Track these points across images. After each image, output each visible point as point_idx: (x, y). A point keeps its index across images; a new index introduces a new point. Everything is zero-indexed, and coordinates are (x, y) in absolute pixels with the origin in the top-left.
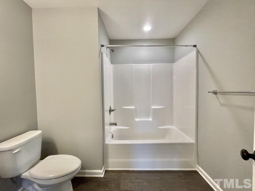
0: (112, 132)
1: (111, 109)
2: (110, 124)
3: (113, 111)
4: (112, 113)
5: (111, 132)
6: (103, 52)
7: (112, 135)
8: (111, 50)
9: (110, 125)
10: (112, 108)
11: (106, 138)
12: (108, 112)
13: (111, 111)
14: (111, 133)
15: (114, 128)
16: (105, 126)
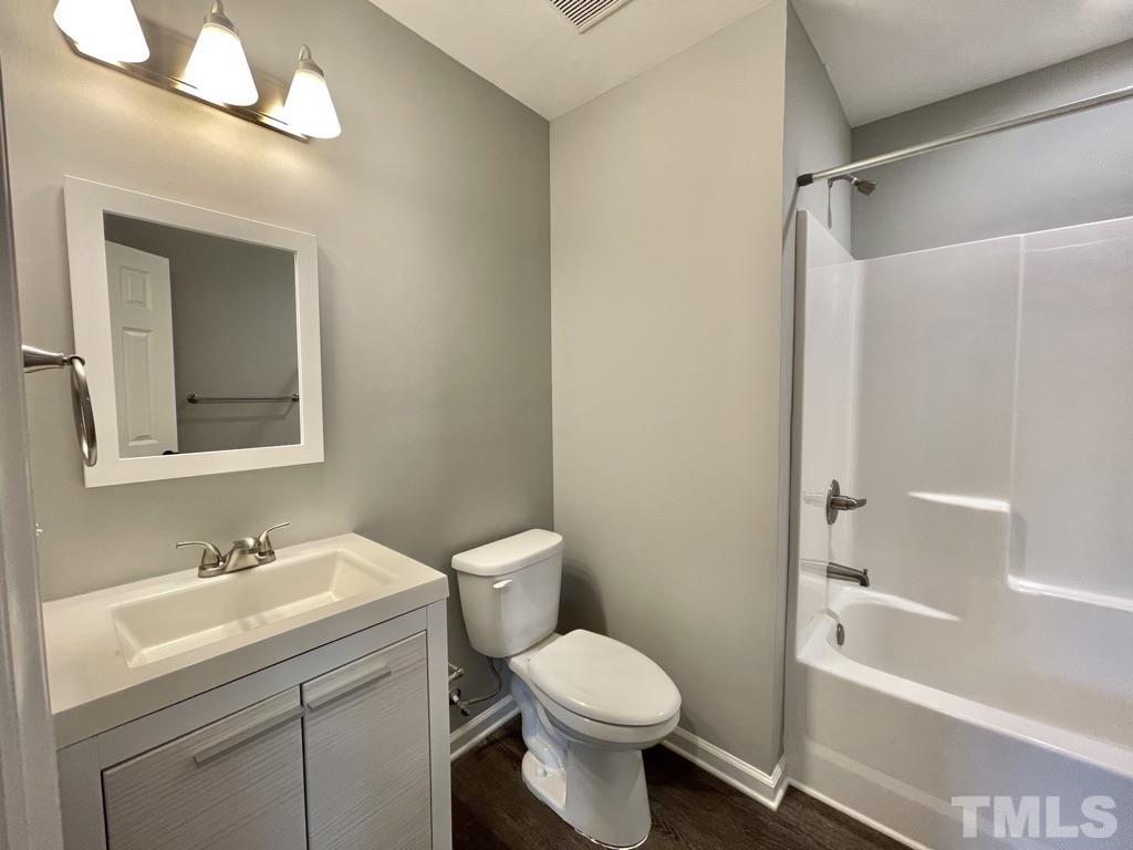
0: (838, 613)
1: (842, 493)
2: (828, 572)
3: (849, 505)
4: (842, 515)
5: (833, 609)
6: (804, 213)
7: (840, 626)
8: (857, 184)
9: (828, 577)
10: (847, 491)
11: (801, 635)
12: (822, 510)
13: (835, 504)
14: (832, 614)
15: (849, 592)
16: (800, 571)
